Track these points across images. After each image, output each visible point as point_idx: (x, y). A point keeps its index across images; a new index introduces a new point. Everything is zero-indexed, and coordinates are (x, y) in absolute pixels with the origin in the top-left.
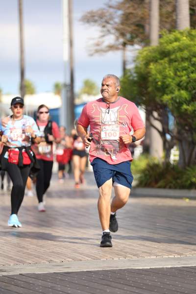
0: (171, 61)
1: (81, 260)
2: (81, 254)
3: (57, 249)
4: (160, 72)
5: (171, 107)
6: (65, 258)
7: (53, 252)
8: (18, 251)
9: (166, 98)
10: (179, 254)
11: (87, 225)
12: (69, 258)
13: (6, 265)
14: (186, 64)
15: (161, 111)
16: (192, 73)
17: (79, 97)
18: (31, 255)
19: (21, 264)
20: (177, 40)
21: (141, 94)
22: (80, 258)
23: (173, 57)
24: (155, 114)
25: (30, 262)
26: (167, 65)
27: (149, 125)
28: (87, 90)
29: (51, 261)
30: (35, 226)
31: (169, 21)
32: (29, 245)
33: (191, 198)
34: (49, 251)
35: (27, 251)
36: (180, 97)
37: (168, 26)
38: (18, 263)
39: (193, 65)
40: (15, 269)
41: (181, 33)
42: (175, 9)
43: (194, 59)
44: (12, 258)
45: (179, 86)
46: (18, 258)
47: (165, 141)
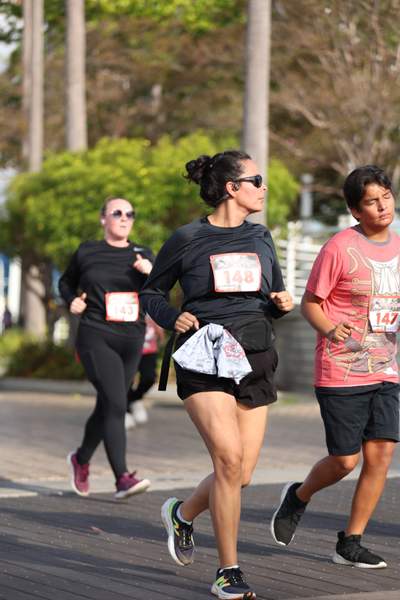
0: (58, 195)
4: (43, 210)
5: (56, 261)
9: (50, 248)
10: (62, 475)
14: (79, 200)
15: (44, 266)
16: (89, 211)
20: (67, 164)
21: (14, 241)
23: (61, 188)
24: (35, 271)
26: (52, 200)
27: (25, 287)
31: (57, 137)
33: (85, 394)
36: (70, 246)
37: (55, 144)
39: (91, 201)
41: (75, 156)
42: (65, 122)
43: (91, 194)
45: (70, 231)
47: (48, 311)
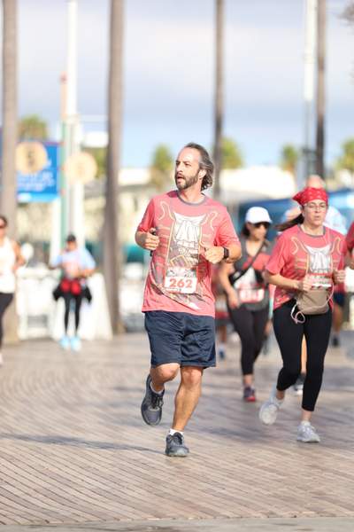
1: (334, 516)
2: (334, 502)
3: (285, 490)
6: (300, 509)
7: (275, 496)
8: (203, 491)
11: (346, 441)
12: (309, 509)
13: (180, 519)
17: (333, 177)
18: (231, 499)
19: (209, 517)
22: (333, 511)
25: (228, 514)
28: (349, 161)
29: (272, 513)
30: (237, 440)
32: (226, 478)
34: (267, 493)
35: (223, 491)
38: (203, 515)
40: (198, 527)
44: (192, 503)
46: (203, 504)
